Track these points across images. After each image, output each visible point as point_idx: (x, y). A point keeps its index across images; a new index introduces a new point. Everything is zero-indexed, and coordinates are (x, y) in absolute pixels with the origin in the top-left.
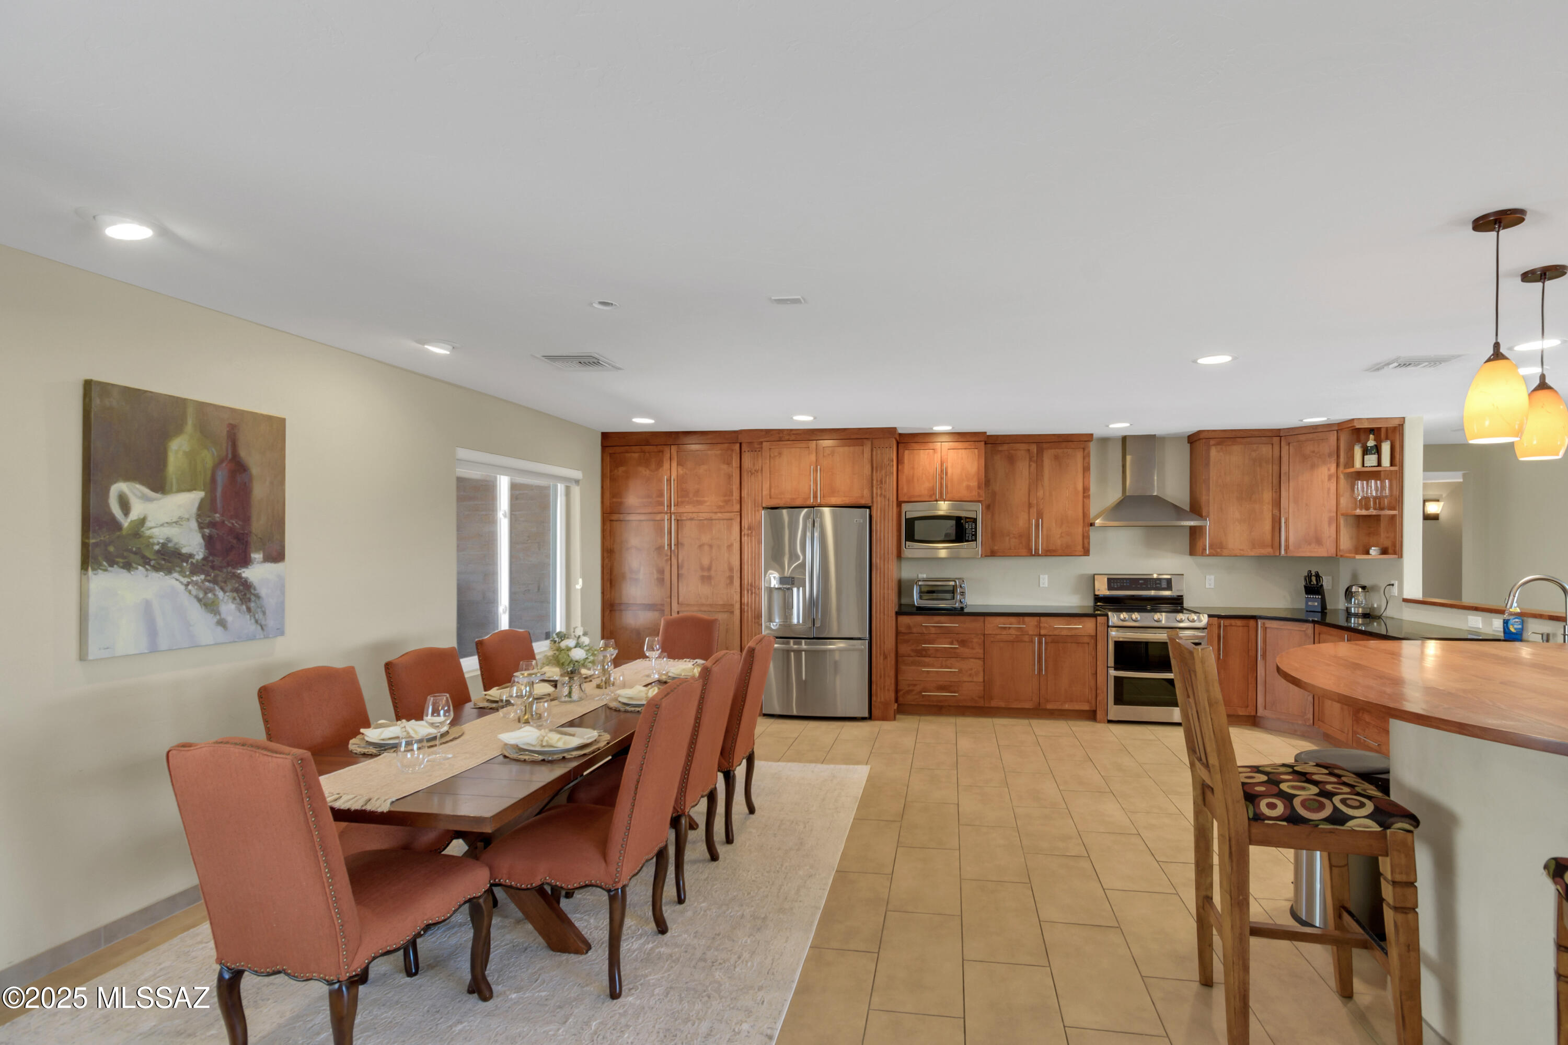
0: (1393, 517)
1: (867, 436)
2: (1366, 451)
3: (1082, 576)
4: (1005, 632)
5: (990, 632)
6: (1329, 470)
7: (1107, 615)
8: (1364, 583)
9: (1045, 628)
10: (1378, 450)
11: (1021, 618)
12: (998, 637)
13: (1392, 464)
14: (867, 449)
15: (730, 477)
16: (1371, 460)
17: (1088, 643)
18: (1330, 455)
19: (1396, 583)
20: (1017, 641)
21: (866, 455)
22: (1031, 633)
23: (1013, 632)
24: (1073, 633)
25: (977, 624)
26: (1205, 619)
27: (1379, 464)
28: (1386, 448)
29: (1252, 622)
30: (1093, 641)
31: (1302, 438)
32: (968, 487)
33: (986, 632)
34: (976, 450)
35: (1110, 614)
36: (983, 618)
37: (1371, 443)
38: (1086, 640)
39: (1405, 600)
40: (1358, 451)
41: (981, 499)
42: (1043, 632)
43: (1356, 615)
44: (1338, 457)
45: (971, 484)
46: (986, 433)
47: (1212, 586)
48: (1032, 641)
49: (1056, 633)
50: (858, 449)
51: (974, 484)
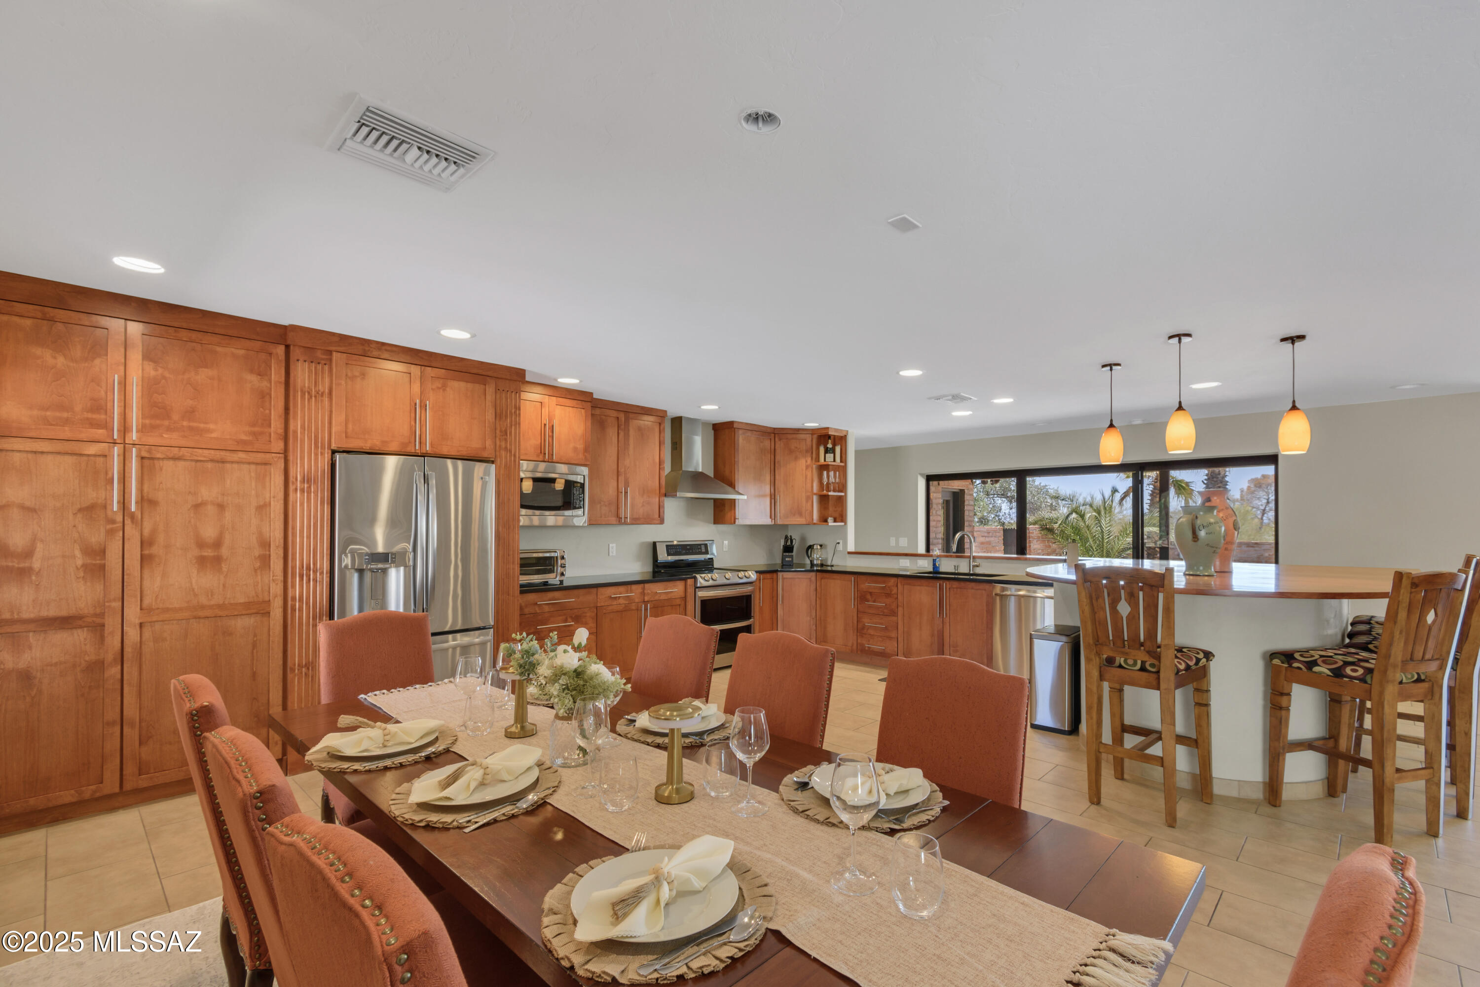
0: (840, 497)
1: (489, 373)
2: (827, 451)
3: (643, 544)
4: (615, 603)
5: (603, 604)
6: (806, 462)
7: (695, 578)
8: (820, 543)
9: (648, 594)
10: (833, 451)
11: (629, 586)
12: (610, 608)
13: (841, 461)
14: (490, 389)
15: (263, 396)
16: (830, 457)
17: (680, 605)
18: (807, 451)
19: (841, 542)
20: (626, 609)
21: (489, 397)
22: (637, 600)
23: (622, 601)
24: (669, 596)
25: (588, 598)
26: (753, 576)
27: (834, 461)
28: (838, 449)
29: (775, 575)
30: (683, 602)
31: (789, 436)
32: (575, 449)
33: (599, 605)
34: (583, 411)
35: (698, 576)
36: (595, 589)
37: (830, 446)
38: (678, 602)
39: (849, 553)
40: (822, 450)
41: (588, 463)
42: (646, 599)
43: (817, 565)
44: (812, 453)
45: (578, 446)
46: (592, 394)
47: (727, 550)
48: (638, 610)
49: (657, 598)
50: (478, 387)
51: (580, 446)
